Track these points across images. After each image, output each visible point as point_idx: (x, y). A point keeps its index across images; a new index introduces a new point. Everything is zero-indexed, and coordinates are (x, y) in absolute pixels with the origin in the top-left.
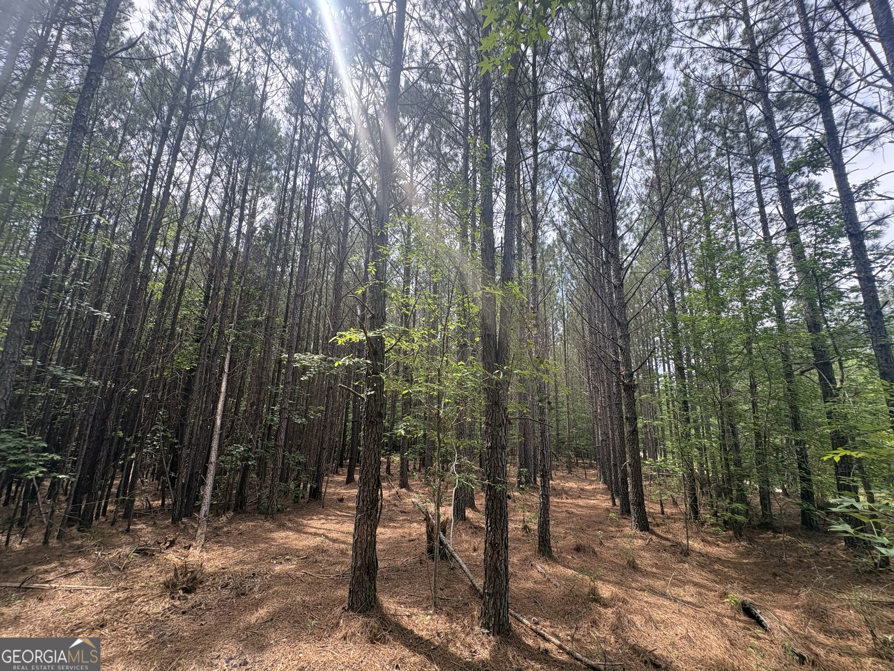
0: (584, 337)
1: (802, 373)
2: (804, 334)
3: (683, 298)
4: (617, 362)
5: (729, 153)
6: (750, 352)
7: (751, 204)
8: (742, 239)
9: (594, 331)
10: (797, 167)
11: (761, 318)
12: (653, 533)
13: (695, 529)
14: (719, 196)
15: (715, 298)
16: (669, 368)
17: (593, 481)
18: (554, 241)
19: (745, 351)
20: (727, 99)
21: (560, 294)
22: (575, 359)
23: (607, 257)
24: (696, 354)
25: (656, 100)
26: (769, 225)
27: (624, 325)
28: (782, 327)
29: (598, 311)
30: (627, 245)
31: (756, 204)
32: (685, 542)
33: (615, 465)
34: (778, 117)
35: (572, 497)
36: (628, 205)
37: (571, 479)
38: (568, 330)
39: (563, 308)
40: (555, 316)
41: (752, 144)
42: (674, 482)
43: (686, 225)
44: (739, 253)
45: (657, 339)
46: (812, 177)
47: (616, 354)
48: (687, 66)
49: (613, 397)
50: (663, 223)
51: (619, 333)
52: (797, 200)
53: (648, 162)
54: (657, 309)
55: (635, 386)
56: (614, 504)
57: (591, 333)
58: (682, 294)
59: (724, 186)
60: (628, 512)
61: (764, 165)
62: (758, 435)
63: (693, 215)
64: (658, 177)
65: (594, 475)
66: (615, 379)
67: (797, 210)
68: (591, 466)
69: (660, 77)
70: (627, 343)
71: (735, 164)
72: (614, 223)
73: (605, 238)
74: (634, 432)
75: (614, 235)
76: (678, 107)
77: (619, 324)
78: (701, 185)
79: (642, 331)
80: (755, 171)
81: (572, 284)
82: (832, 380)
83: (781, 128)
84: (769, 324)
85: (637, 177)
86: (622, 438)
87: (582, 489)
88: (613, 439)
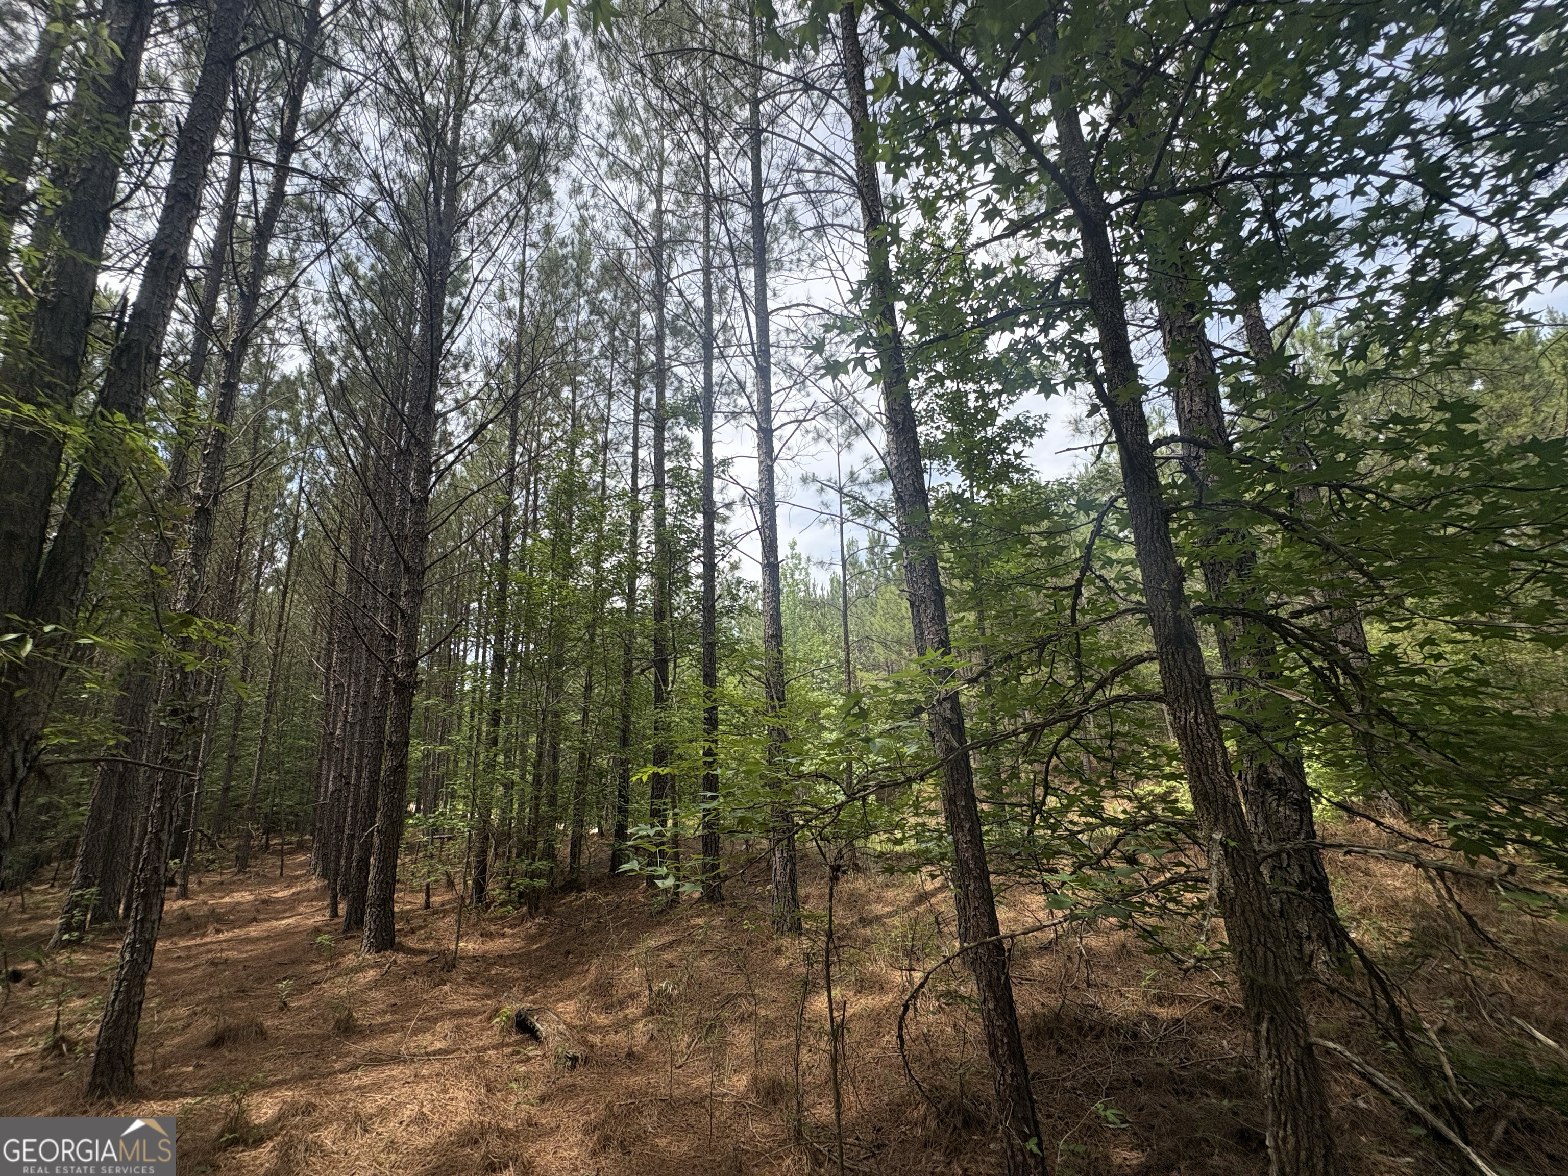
0: (333, 584)
1: (643, 671)
2: (650, 622)
3: (523, 547)
4: (391, 639)
5: (614, 359)
6: (592, 639)
7: (626, 438)
8: (610, 482)
9: (356, 577)
10: (675, 413)
11: (611, 595)
12: (401, 948)
13: (473, 918)
14: (593, 412)
15: (563, 555)
16: (484, 656)
17: (298, 878)
18: (301, 373)
19: (587, 637)
20: (623, 285)
21: (294, 486)
22: (306, 625)
23: (408, 443)
24: (526, 635)
25: (537, 225)
26: (640, 474)
27: (417, 573)
28: (630, 611)
29: (374, 539)
30: (451, 434)
31: (631, 441)
32: (453, 947)
33: (351, 837)
34: (669, 342)
35: (232, 925)
36: (466, 367)
37: (241, 885)
38: (300, 565)
39: (296, 517)
40: (272, 529)
41: (639, 362)
42: (454, 848)
43: (545, 437)
44: (601, 499)
45: (475, 605)
46: (686, 432)
47: (392, 624)
48: (585, 206)
49: (372, 705)
50: (514, 418)
51: (404, 588)
52: (670, 453)
53: (510, 313)
54: (482, 556)
55: (416, 685)
56: (335, 914)
57: (350, 580)
58: (524, 541)
59: (602, 401)
60: (360, 923)
61: (647, 395)
62: (582, 757)
63: (557, 425)
64: (518, 344)
65: (301, 865)
66: (381, 671)
67: (668, 465)
68: (301, 847)
69: (547, 194)
70: (416, 607)
71: (617, 379)
72: (432, 388)
73: (411, 407)
74: (401, 768)
75: (429, 408)
76: (565, 257)
77: (407, 569)
78: (575, 387)
79: (452, 588)
80: (637, 397)
81: (327, 473)
82: (665, 683)
83: (670, 357)
84: (619, 603)
85: (488, 328)
86: (374, 782)
87: (264, 902)
88: (357, 786)
